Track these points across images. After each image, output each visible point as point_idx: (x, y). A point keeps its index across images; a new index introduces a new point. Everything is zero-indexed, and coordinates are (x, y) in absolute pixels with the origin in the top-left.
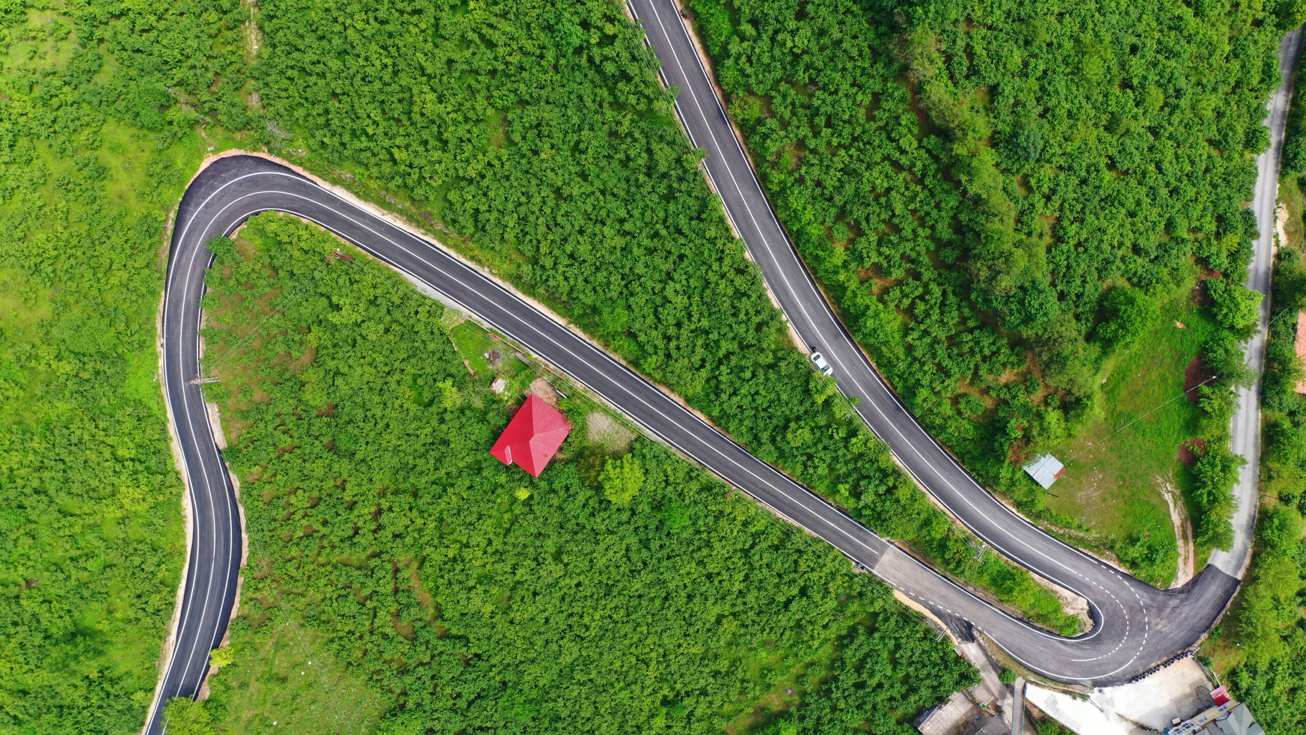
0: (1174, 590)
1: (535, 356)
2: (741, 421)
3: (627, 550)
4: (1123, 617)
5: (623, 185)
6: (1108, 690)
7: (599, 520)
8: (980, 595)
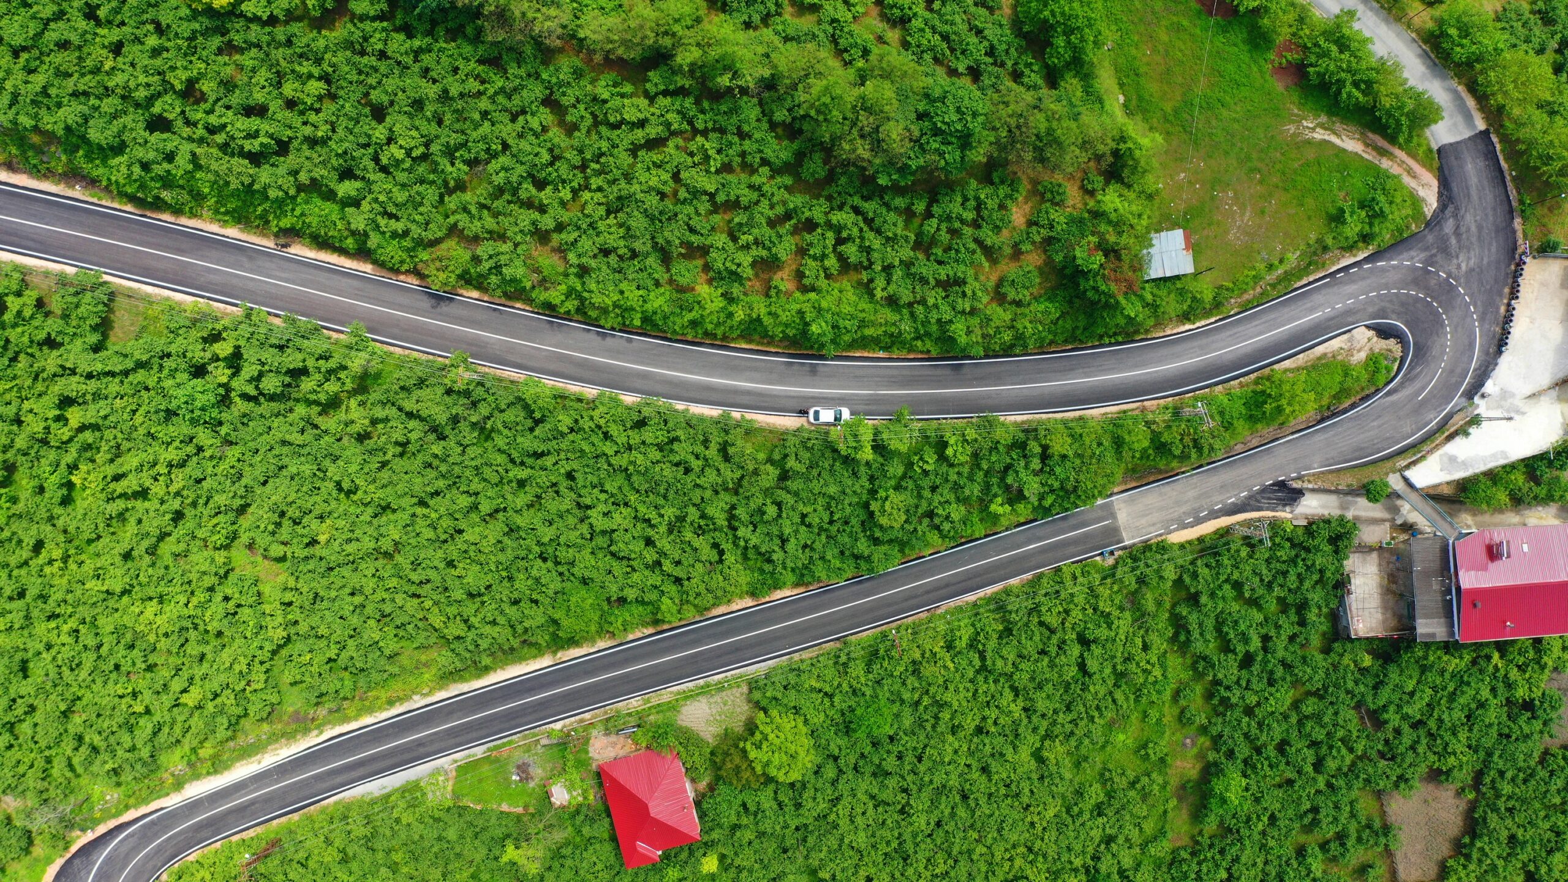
0: (1435, 214)
1: (558, 726)
2: (822, 558)
3: (873, 797)
4: (1417, 299)
5: (431, 474)
6: (1489, 387)
7: (810, 804)
8: (1255, 443)
